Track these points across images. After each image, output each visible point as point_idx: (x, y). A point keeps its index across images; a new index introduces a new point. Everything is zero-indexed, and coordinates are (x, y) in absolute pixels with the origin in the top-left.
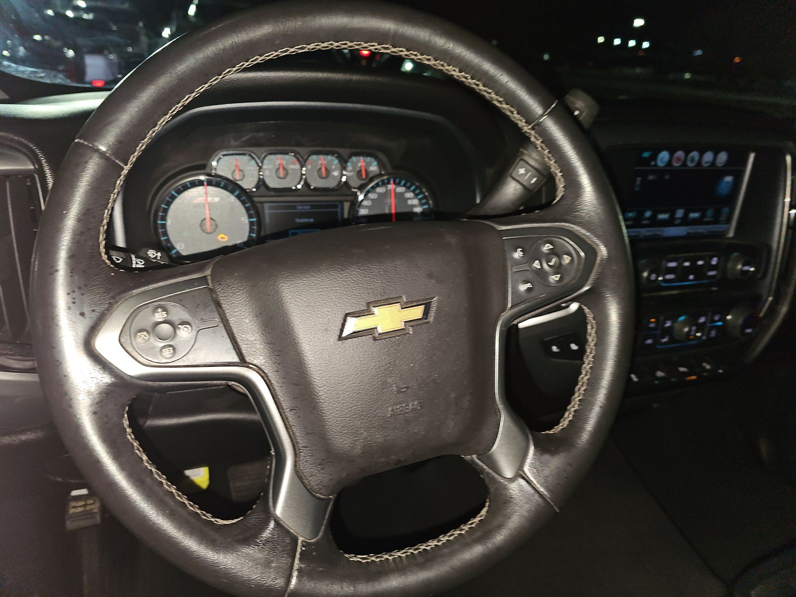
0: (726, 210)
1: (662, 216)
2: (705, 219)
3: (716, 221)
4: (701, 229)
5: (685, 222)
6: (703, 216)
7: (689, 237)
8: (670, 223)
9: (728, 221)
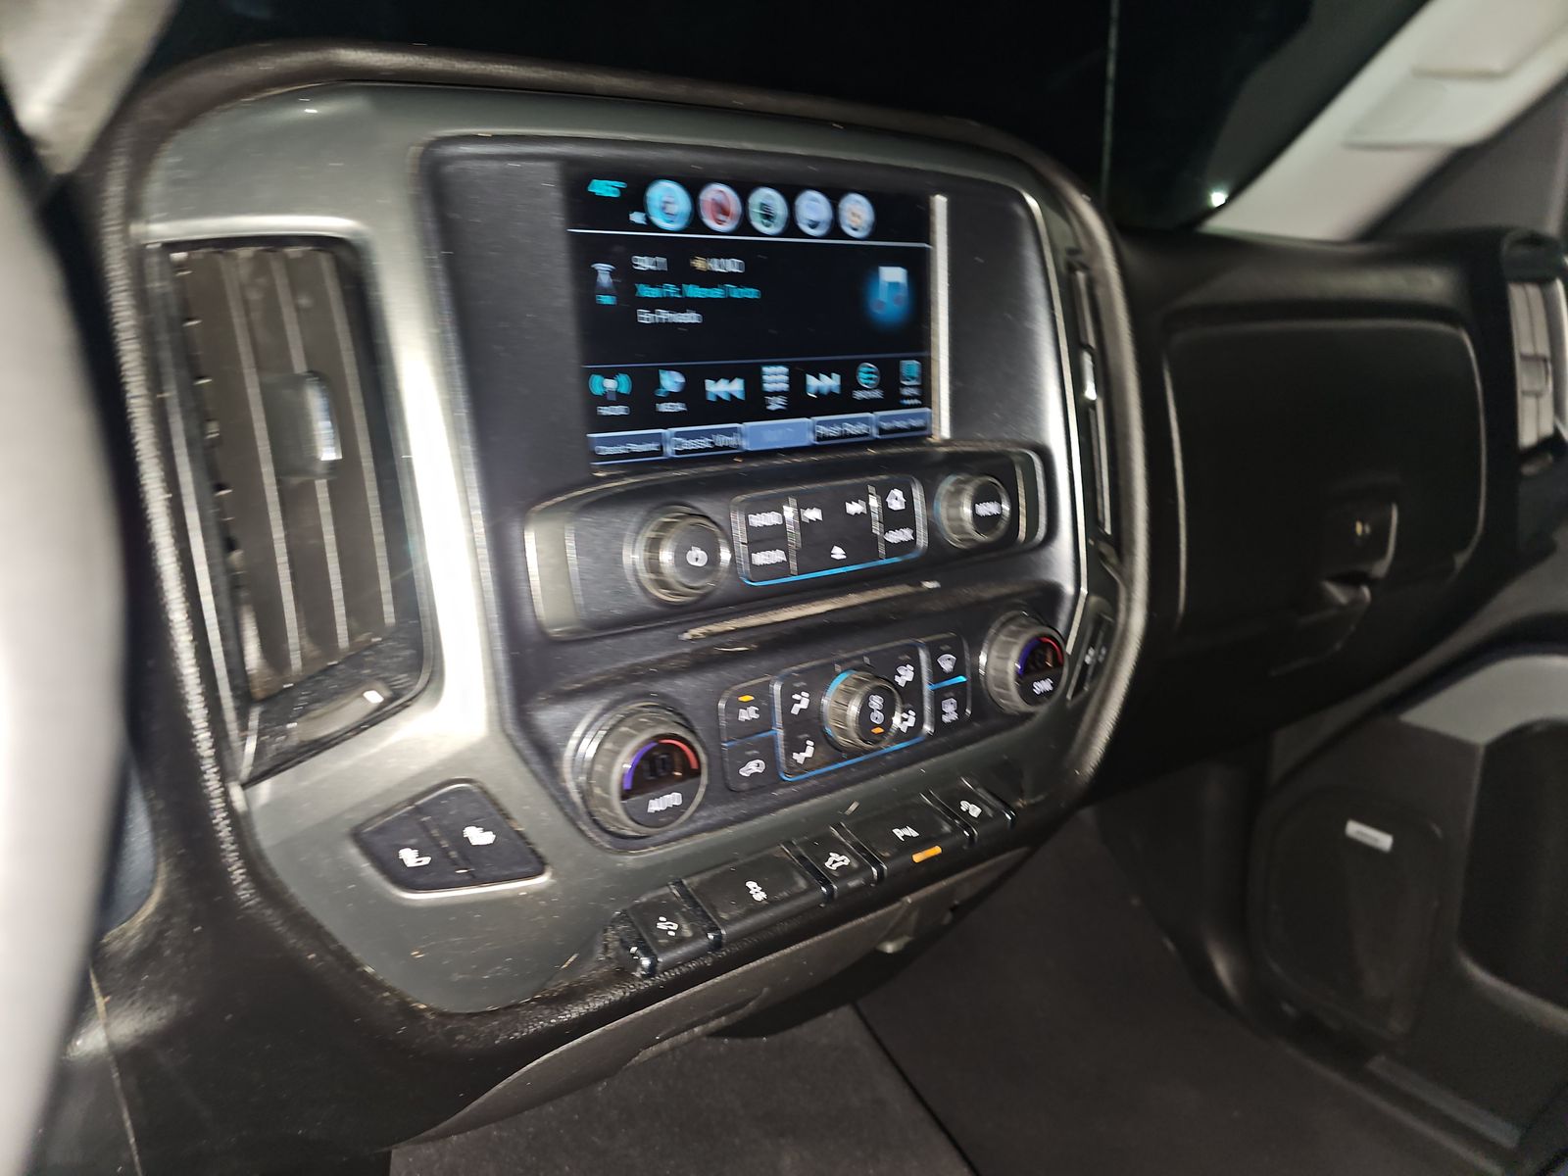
0: (910, 367)
1: (719, 388)
2: (859, 395)
3: (892, 399)
4: (855, 424)
5: (799, 404)
6: (850, 383)
7: (823, 445)
8: (753, 406)
9: (925, 397)
